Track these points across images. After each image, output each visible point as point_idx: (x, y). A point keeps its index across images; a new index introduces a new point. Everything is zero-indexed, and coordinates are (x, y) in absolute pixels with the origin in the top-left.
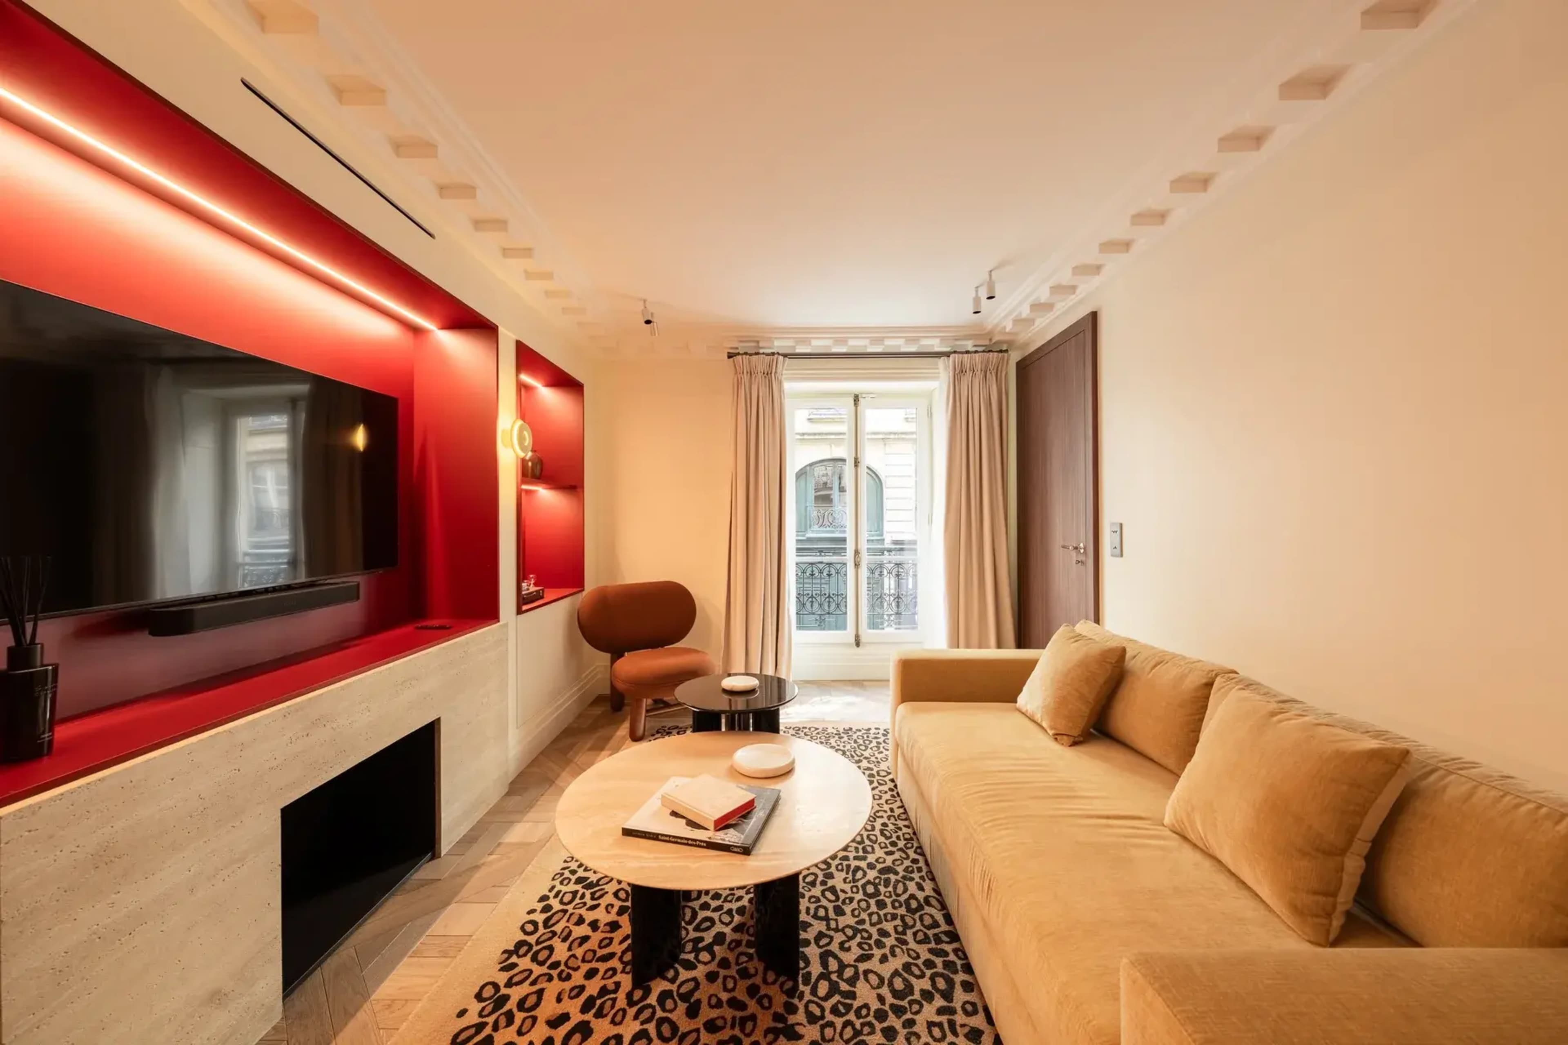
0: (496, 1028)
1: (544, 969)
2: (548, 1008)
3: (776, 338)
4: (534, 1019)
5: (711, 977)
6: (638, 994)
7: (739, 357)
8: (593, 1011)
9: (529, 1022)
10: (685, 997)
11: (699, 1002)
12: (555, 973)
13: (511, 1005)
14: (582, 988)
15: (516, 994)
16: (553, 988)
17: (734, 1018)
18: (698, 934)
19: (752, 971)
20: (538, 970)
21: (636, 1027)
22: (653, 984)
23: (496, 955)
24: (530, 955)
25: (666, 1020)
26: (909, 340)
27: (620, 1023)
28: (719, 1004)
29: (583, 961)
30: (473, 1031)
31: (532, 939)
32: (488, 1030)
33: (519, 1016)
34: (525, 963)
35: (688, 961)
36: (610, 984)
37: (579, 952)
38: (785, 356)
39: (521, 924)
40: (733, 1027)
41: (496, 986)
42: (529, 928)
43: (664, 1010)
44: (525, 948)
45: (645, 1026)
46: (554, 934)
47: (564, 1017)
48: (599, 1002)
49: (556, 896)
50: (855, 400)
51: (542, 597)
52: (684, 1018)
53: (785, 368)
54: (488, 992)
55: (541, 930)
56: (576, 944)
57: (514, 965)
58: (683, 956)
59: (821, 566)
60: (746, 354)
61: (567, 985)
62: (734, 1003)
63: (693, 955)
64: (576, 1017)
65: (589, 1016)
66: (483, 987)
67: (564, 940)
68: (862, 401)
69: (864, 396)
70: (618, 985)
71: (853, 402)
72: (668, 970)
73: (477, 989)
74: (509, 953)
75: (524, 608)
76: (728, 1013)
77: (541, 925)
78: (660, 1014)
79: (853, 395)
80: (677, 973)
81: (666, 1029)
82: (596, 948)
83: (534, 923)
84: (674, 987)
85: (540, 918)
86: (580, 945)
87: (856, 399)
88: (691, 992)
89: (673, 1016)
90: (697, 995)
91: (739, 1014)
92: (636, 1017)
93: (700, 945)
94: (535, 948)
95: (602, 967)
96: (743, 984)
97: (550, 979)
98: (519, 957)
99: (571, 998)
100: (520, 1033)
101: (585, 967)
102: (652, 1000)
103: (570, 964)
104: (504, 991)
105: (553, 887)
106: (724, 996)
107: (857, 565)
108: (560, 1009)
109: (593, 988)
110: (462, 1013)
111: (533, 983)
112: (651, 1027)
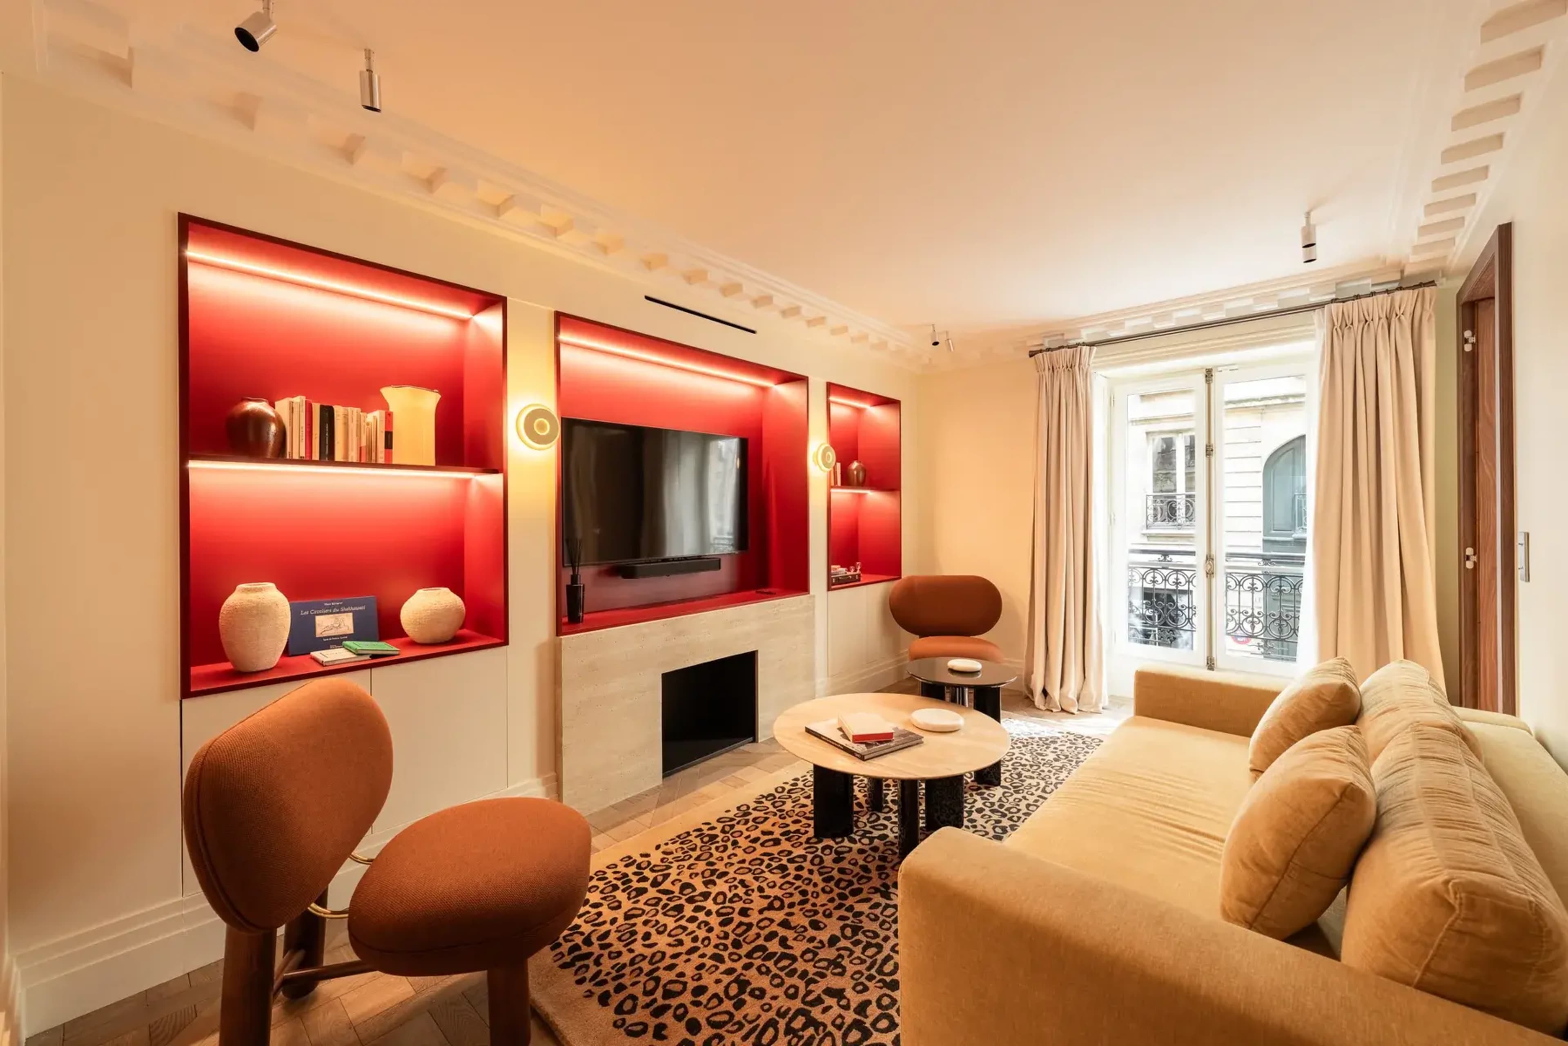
0: (738, 823)
1: (775, 810)
2: (766, 826)
3: (1082, 328)
4: (757, 827)
5: (861, 851)
6: (814, 840)
7: (1040, 355)
8: (786, 837)
9: (753, 828)
10: (837, 852)
11: (844, 858)
12: (779, 814)
13: (750, 817)
14: (788, 825)
15: (755, 814)
16: (773, 819)
17: (858, 874)
18: (871, 830)
19: (889, 860)
20: (771, 809)
21: (803, 852)
22: (825, 840)
23: (757, 795)
24: (772, 801)
25: (821, 858)
26: (1257, 299)
27: (796, 847)
28: (855, 864)
29: (797, 815)
30: (728, 820)
31: (777, 795)
32: (734, 822)
33: (751, 823)
34: (768, 804)
35: (855, 839)
36: (803, 830)
37: (797, 810)
38: (1092, 345)
39: (776, 786)
40: (854, 877)
41: (748, 807)
42: (780, 790)
43: (822, 852)
44: (772, 797)
45: (807, 854)
46: (790, 797)
47: (771, 833)
48: (791, 835)
49: (803, 781)
50: (1206, 376)
51: (859, 580)
52: (830, 861)
53: (1092, 358)
54: (744, 808)
55: (785, 793)
56: (798, 806)
57: (762, 802)
58: (853, 835)
59: (1165, 572)
60: (1048, 350)
61: (781, 821)
62: (865, 869)
63: (859, 837)
64: (777, 835)
65: (783, 838)
66: (742, 805)
67: (793, 802)
68: (1216, 376)
69: (1220, 369)
70: (806, 832)
71: (1204, 379)
72: (839, 837)
73: (739, 805)
74: (763, 797)
75: (833, 587)
76: (857, 870)
77: (786, 791)
78: (819, 853)
79: (1204, 371)
80: (843, 841)
81: (817, 861)
82: (807, 812)
83: (783, 789)
84: (835, 846)
85: (788, 787)
86: (800, 807)
87: (1209, 374)
88: (843, 853)
89: (825, 858)
90: (845, 855)
91: (862, 873)
92: (805, 849)
93: (868, 835)
94: (776, 800)
95: (804, 821)
96: (878, 863)
97: (775, 815)
98: (766, 800)
99: (779, 827)
100: (747, 829)
101: (796, 818)
102: (820, 846)
103: (789, 813)
104: (750, 811)
105: (805, 776)
106: (861, 862)
107: (1210, 574)
108: (771, 829)
109: (793, 827)
110: (728, 811)
111: (765, 813)
112: (810, 857)
